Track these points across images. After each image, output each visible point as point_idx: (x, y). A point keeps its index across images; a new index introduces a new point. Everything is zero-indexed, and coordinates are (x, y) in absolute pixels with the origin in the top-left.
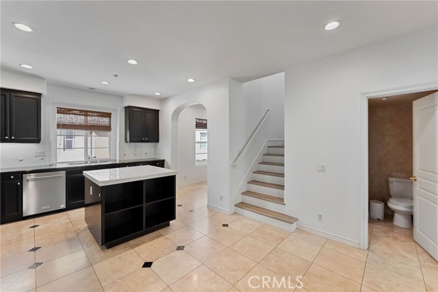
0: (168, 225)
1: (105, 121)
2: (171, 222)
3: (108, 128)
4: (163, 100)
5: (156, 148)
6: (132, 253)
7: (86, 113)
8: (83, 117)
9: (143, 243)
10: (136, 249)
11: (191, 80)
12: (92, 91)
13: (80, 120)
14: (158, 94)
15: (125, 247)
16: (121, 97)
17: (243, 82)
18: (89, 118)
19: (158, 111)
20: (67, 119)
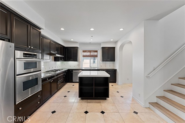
0: (106, 99)
1: (96, 53)
2: (107, 98)
3: (97, 56)
4: (116, 42)
5: (114, 64)
6: (86, 105)
7: (90, 51)
8: (89, 53)
9: (92, 103)
10: (88, 104)
11: (121, 29)
12: (90, 44)
13: (88, 54)
14: (112, 40)
15: (86, 101)
16: (100, 44)
17: (158, 20)
18: (91, 53)
19: (114, 48)
20: (85, 54)
